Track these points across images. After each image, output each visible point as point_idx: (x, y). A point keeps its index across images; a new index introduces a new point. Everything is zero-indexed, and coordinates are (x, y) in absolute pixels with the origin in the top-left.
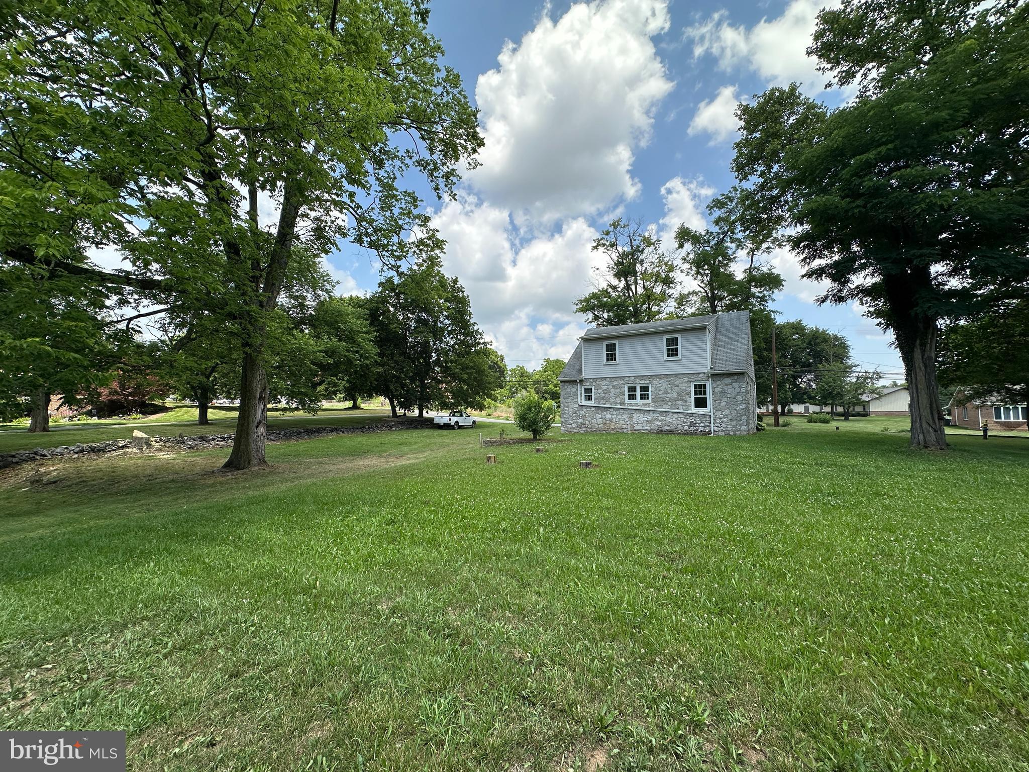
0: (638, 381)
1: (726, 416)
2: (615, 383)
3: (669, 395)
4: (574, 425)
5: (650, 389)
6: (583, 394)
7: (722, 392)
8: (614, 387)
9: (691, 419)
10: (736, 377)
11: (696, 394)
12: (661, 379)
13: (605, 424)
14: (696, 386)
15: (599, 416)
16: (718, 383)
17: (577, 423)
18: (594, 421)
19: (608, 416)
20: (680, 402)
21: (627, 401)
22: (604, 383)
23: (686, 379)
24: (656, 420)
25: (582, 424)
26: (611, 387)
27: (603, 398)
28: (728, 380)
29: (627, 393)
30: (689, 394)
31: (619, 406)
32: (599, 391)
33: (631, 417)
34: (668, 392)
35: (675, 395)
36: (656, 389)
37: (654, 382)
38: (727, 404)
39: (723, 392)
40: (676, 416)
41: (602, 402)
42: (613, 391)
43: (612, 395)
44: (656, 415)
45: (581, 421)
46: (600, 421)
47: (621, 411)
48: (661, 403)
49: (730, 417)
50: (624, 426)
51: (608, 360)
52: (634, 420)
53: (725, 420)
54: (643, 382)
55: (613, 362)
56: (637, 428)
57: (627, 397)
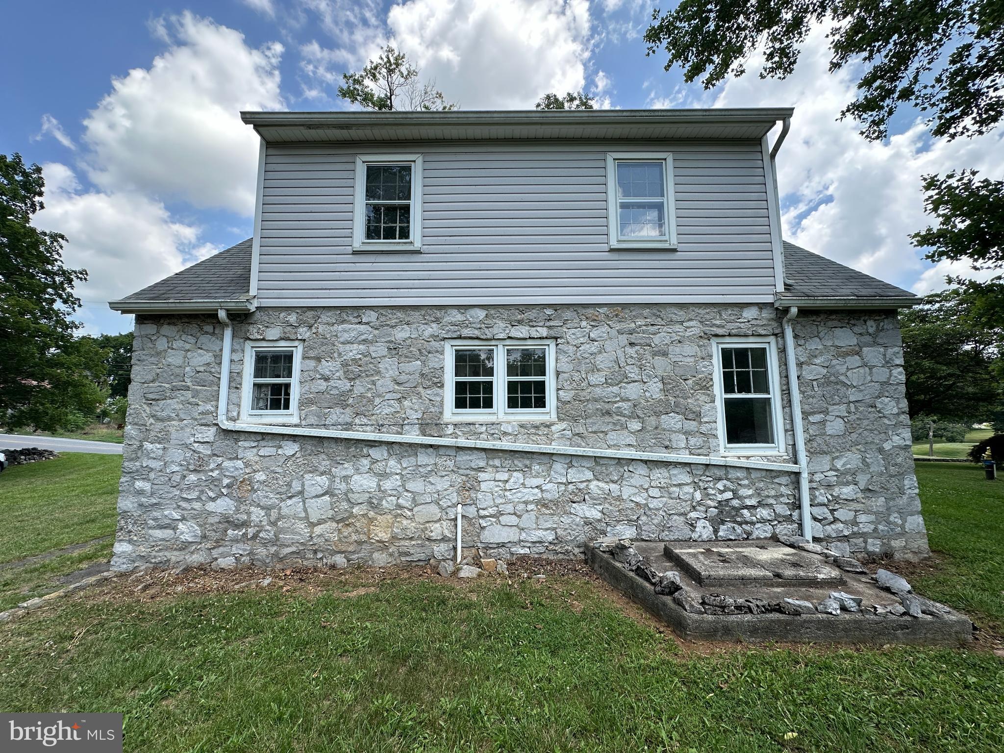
0: (500, 329)
1: (846, 477)
2: (401, 334)
3: (632, 391)
4: (187, 531)
5: (550, 365)
6: (248, 379)
7: (826, 382)
8: (394, 349)
9: (720, 491)
10: (871, 326)
11: (728, 388)
12: (595, 323)
13: (344, 521)
14: (726, 355)
15: (316, 483)
16: (814, 345)
17: (201, 517)
18: (293, 506)
19: (363, 482)
20: (673, 421)
21: (450, 413)
22: (350, 330)
23: (695, 328)
24: (581, 496)
25: (228, 522)
26: (379, 349)
27: (341, 401)
28: (845, 338)
29: (450, 379)
30: (705, 386)
31: (413, 436)
32: (326, 367)
33: (469, 487)
34: (625, 379)
35: (655, 389)
36: (577, 362)
37: (571, 335)
38: (850, 428)
39: (831, 381)
40: (660, 475)
41: (336, 415)
42: (389, 367)
43: (385, 384)
44: (580, 475)
45: (223, 506)
46: (319, 507)
47: (423, 458)
48: (600, 423)
49: (863, 480)
50: (437, 530)
51: (372, 232)
52: (485, 500)
53: (847, 491)
54: (522, 331)
55: (396, 244)
56: (495, 534)
57: (449, 394)
